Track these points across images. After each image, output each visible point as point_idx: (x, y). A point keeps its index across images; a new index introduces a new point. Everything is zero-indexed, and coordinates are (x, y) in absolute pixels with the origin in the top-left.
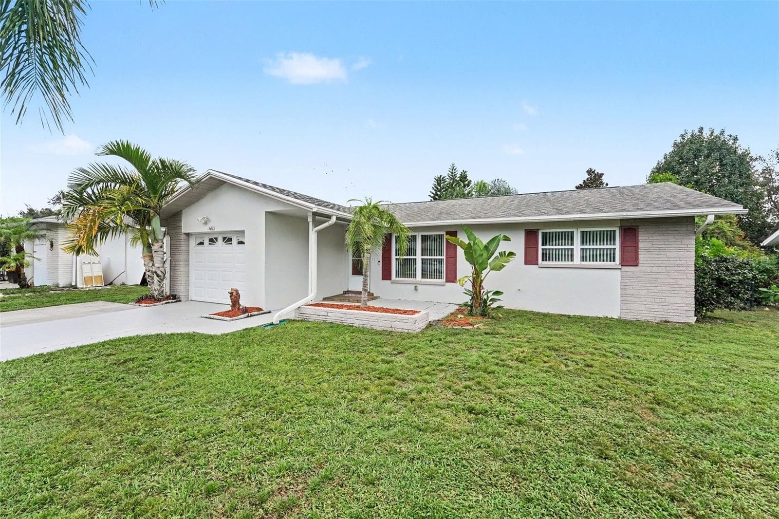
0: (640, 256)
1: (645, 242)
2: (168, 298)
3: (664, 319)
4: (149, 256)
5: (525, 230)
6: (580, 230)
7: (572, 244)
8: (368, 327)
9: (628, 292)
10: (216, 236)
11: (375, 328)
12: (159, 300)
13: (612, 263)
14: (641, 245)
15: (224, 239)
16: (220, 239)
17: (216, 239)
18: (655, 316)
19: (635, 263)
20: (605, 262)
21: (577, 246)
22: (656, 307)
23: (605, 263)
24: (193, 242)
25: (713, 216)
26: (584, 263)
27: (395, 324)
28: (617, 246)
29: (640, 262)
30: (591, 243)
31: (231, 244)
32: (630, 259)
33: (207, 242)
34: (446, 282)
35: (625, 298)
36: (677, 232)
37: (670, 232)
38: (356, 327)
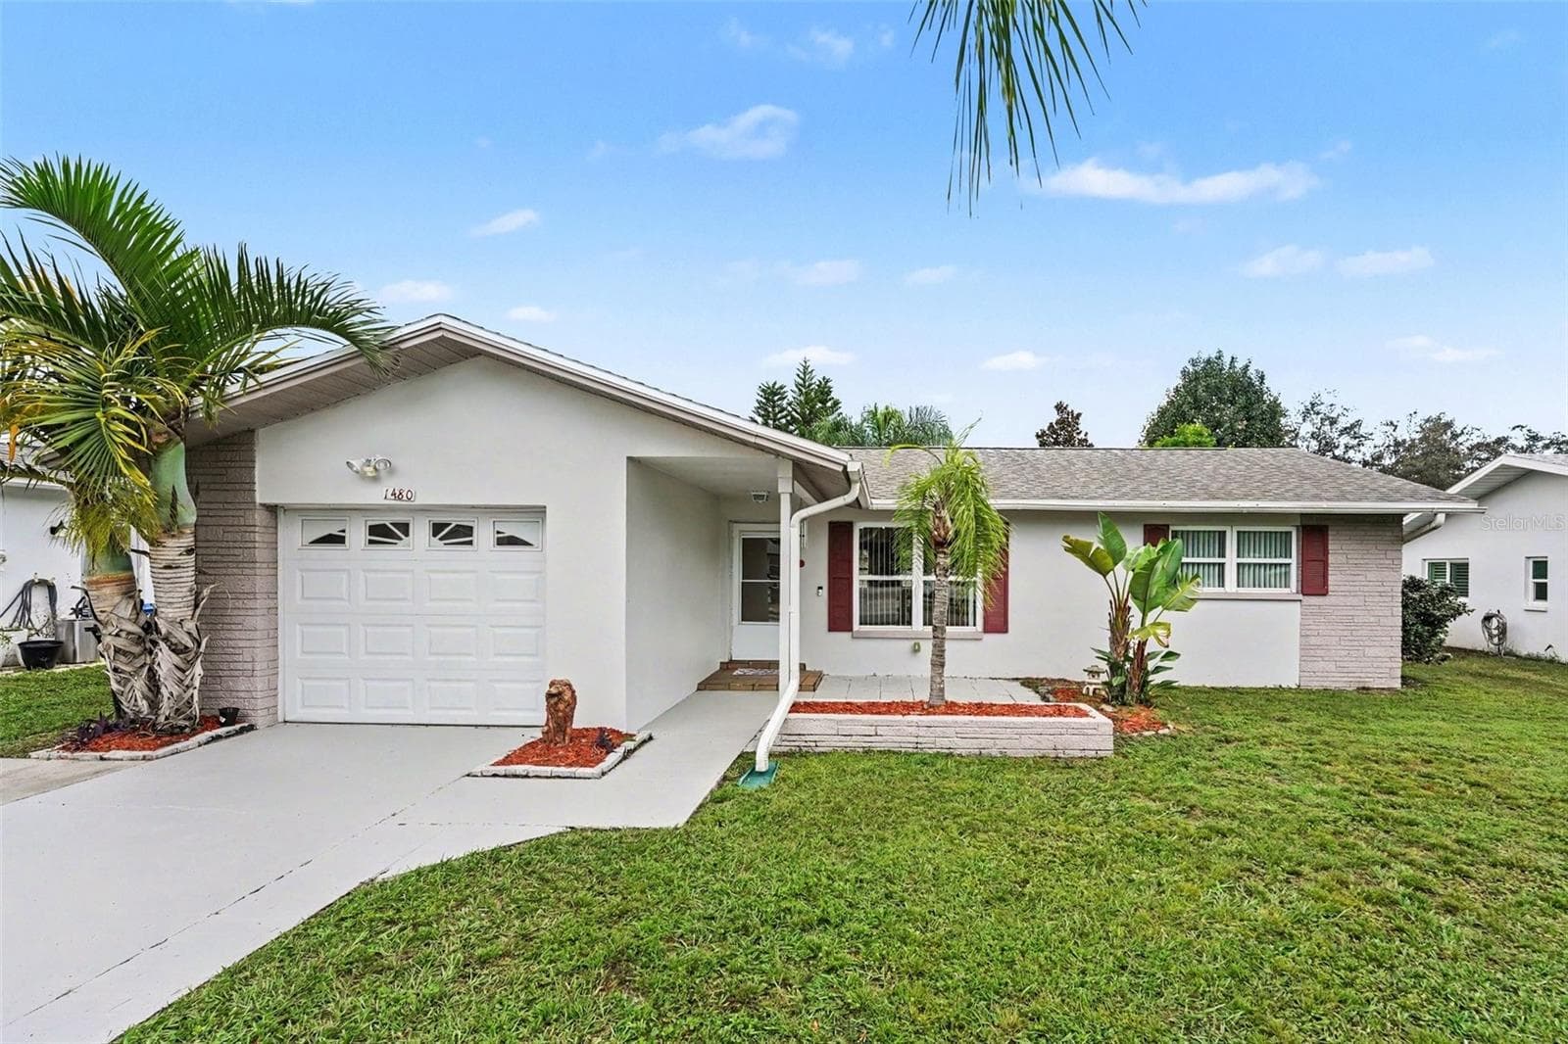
0: (1330, 578)
1: (1340, 554)
2: (207, 722)
3: (1361, 685)
4: (119, 582)
5: (1145, 526)
6: (1236, 529)
7: (1222, 555)
8: (995, 752)
9: (1313, 641)
10: (400, 518)
11: (1009, 753)
12: (175, 734)
13: (1287, 590)
14: (1331, 559)
15: (437, 528)
16: (421, 531)
17: (405, 528)
18: (1351, 679)
19: (1323, 591)
20: (1278, 589)
21: (1231, 560)
22: (1351, 664)
23: (1272, 590)
24: (292, 538)
25: (1444, 515)
26: (1241, 590)
27: (1062, 741)
28: (1293, 561)
29: (1330, 588)
30: (1252, 554)
31: (470, 543)
32: (1315, 583)
33: (357, 535)
34: (986, 631)
35: (1307, 651)
36: (1380, 538)
37: (1371, 538)
38: (960, 755)
